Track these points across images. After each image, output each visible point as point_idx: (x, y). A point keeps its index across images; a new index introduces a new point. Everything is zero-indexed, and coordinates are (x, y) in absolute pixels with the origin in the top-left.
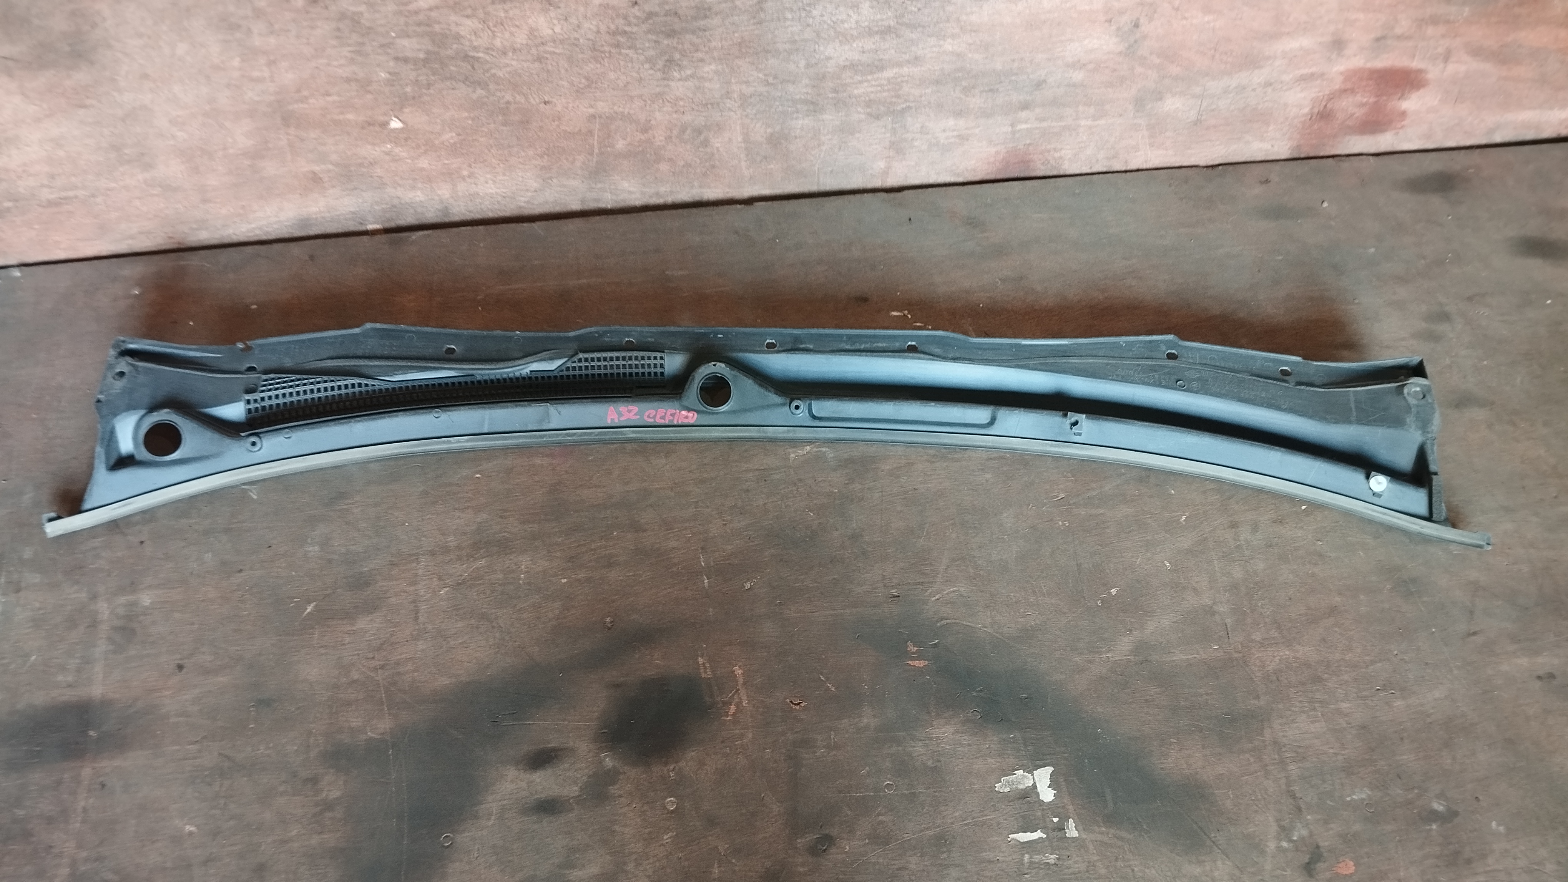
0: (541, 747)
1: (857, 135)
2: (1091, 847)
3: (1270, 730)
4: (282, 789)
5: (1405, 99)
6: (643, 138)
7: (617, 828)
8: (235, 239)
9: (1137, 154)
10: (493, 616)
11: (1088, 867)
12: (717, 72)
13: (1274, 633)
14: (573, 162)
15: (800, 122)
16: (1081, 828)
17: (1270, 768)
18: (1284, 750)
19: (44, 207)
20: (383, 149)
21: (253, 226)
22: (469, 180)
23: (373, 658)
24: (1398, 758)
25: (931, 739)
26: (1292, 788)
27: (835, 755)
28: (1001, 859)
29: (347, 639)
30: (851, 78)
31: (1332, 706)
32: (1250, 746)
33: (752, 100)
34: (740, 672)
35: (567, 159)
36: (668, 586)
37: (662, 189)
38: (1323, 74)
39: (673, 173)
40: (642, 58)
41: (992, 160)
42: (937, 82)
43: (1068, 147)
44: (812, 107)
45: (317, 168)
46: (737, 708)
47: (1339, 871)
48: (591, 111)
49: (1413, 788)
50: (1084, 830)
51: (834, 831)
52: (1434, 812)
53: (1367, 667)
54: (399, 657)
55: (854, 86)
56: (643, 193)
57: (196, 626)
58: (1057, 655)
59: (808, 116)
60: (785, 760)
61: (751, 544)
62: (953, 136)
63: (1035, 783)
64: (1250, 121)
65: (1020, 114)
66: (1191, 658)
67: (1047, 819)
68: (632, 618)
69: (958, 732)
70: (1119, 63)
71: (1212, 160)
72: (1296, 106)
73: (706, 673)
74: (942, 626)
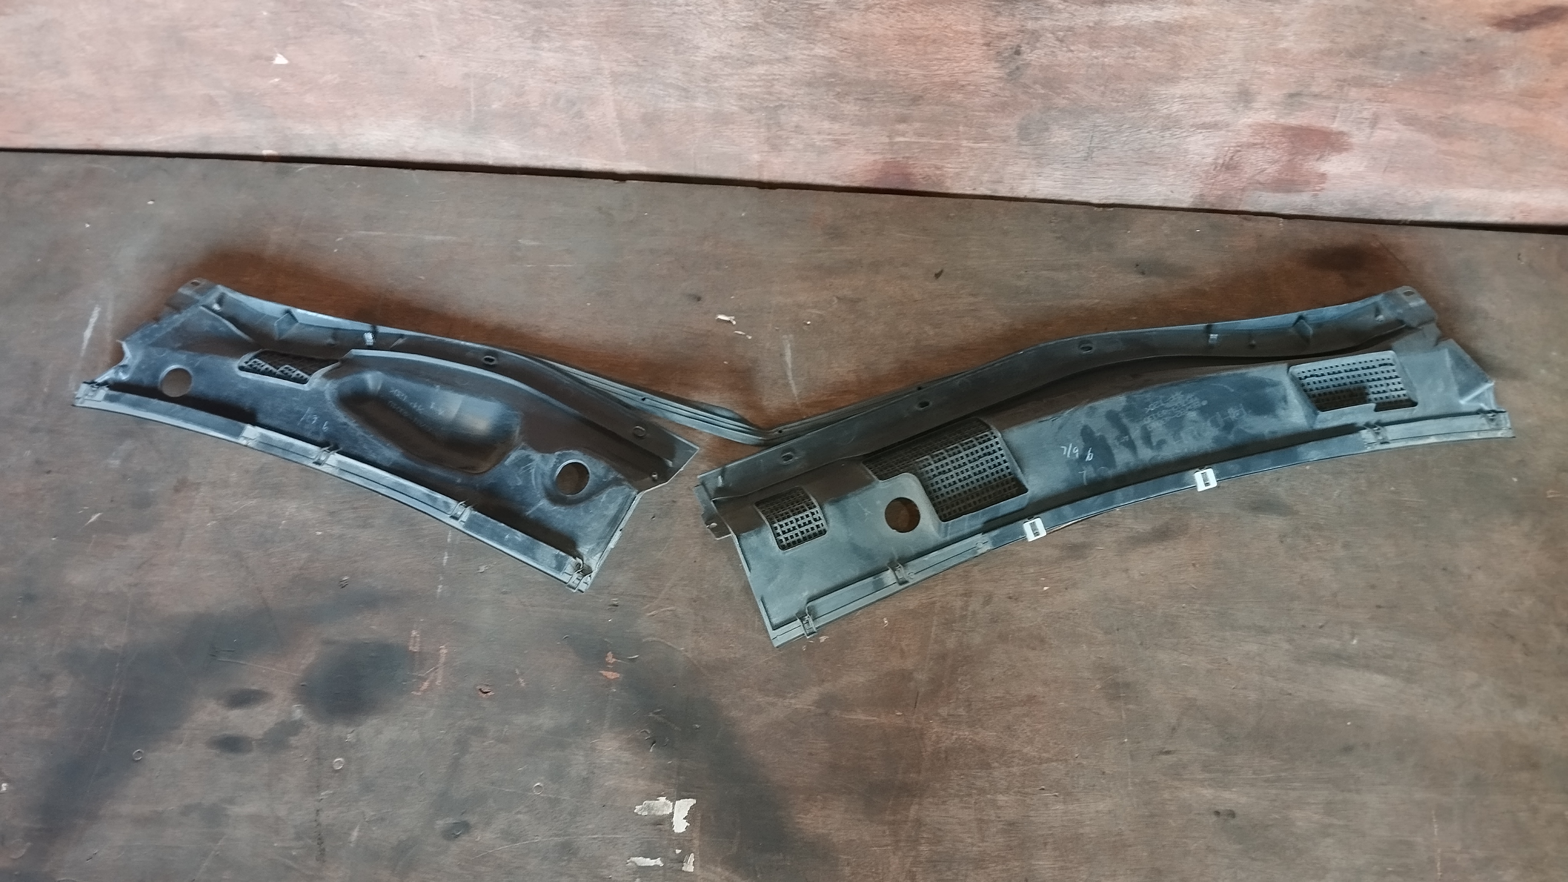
0: (246, 687)
1: (731, 126)
3: (917, 807)
4: (21, 679)
5: (1325, 161)
6: (517, 101)
7: (284, 776)
8: (147, 148)
9: (1024, 183)
10: (245, 556)
12: (585, 48)
13: (962, 711)
14: (452, 116)
16: (698, 864)
17: (901, 844)
18: (923, 829)
20: (272, 81)
22: (354, 121)
23: (131, 575)
24: (1033, 862)
25: (594, 750)
26: (914, 869)
27: (499, 748)
29: (116, 553)
30: (722, 69)
31: (989, 796)
32: (892, 818)
33: (623, 79)
34: (445, 651)
35: (445, 112)
36: (410, 556)
38: (1228, 125)
39: (550, 138)
40: (510, 25)
41: (869, 168)
42: (810, 84)
43: (949, 165)
44: (683, 94)
45: (212, 93)
46: (430, 685)
48: (466, 70)
50: (701, 867)
51: (472, 819)
53: (1041, 764)
54: (152, 579)
55: (725, 77)
56: (522, 155)
58: (743, 691)
60: (454, 744)
62: (829, 140)
63: (673, 813)
64: (1146, 164)
65: (897, 126)
66: (870, 721)
67: (671, 849)
68: (366, 581)
69: (621, 749)
70: (1000, 88)
71: (1106, 198)
72: (1198, 154)
73: (414, 646)
74: (647, 642)
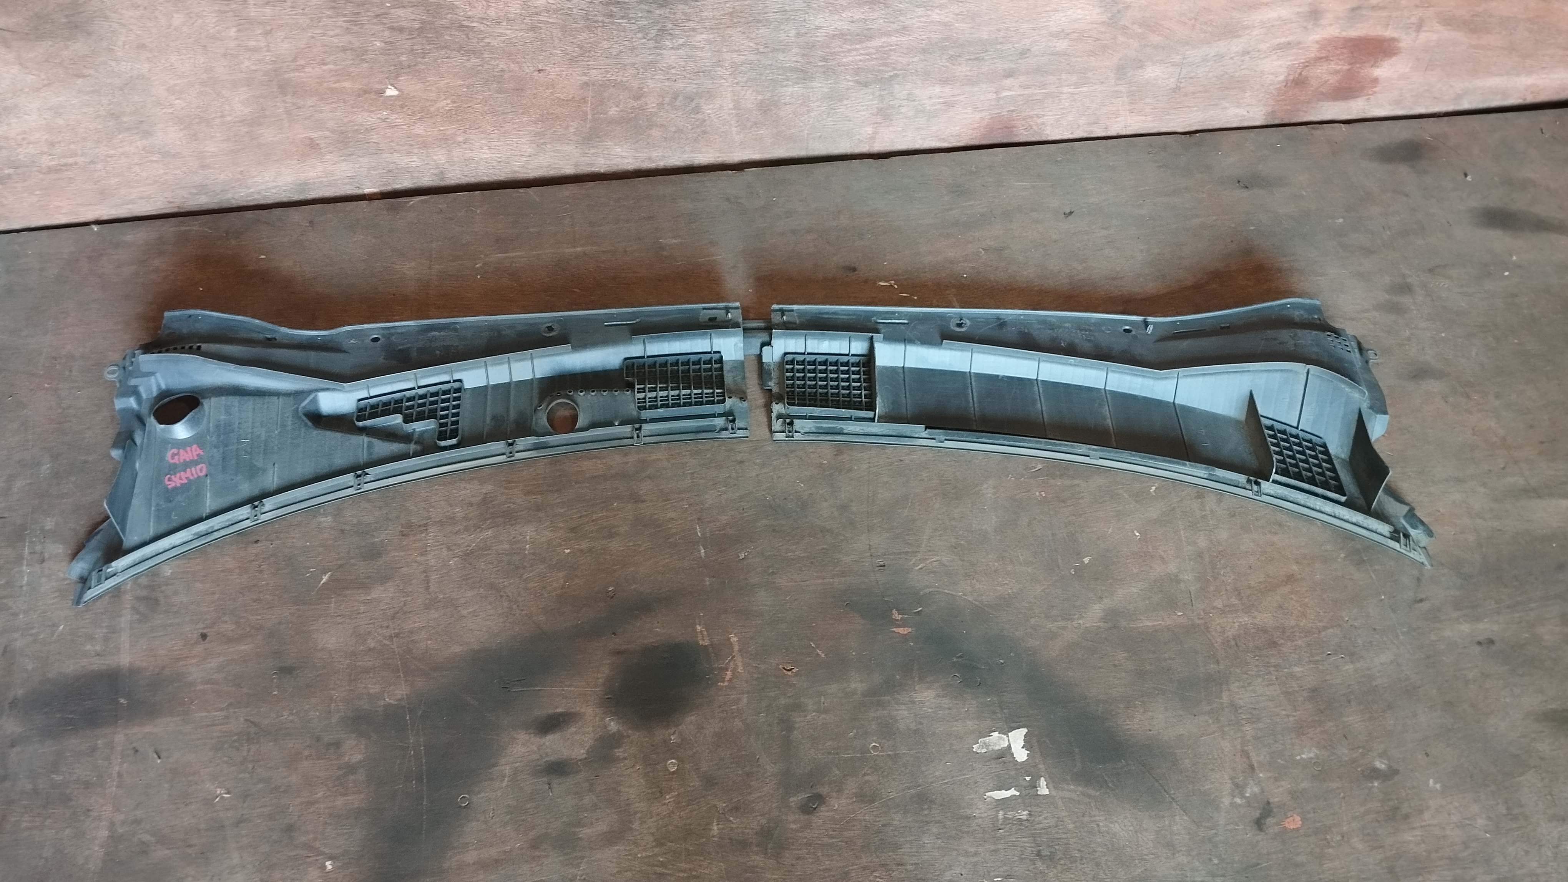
0: (550, 712)
1: (845, 102)
2: (1060, 803)
3: (1227, 693)
4: (306, 753)
5: (1378, 67)
6: (635, 104)
7: (622, 789)
8: (234, 203)
9: (1117, 120)
10: (501, 586)
11: (1057, 821)
12: (709, 42)
13: (1234, 600)
14: (567, 128)
15: (790, 89)
16: (1051, 785)
17: (1226, 729)
18: (1239, 712)
19: (44, 173)
20: (379, 116)
21: (252, 190)
22: (465, 146)
23: (388, 627)
24: (1345, 719)
25: (913, 702)
26: (1246, 748)
27: (824, 719)
28: (977, 815)
29: (362, 608)
30: (841, 47)
31: (1286, 670)
32: (1209, 708)
33: (742, 68)
34: (736, 639)
35: (560, 125)
36: (667, 556)
37: (655, 154)
38: (1299, 43)
39: (665, 138)
40: (634, 27)
41: (976, 125)
42: (924, 51)
43: (1050, 113)
44: (801, 76)
45: (314, 135)
46: (733, 674)
47: (1287, 825)
48: (585, 78)
49: (1359, 747)
50: (1054, 788)
51: (824, 790)
52: (1375, 770)
53: (1320, 632)
54: (413, 626)
55: (842, 55)
56: (635, 158)
57: (216, 597)
58: (1033, 621)
59: (798, 84)
60: (778, 724)
61: (745, 515)
62: (939, 103)
63: (1010, 744)
64: (1227, 88)
65: (1005, 81)
66: (1158, 625)
67: (1021, 778)
68: (632, 588)
69: (939, 696)
70: (1102, 32)
71: (1190, 125)
72: (1272, 74)
73: (703, 640)
74: (925, 594)
